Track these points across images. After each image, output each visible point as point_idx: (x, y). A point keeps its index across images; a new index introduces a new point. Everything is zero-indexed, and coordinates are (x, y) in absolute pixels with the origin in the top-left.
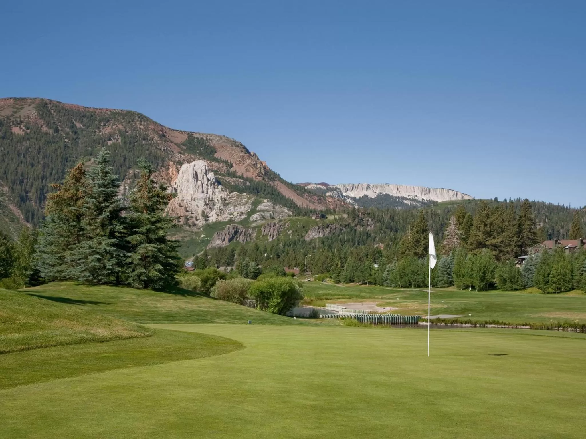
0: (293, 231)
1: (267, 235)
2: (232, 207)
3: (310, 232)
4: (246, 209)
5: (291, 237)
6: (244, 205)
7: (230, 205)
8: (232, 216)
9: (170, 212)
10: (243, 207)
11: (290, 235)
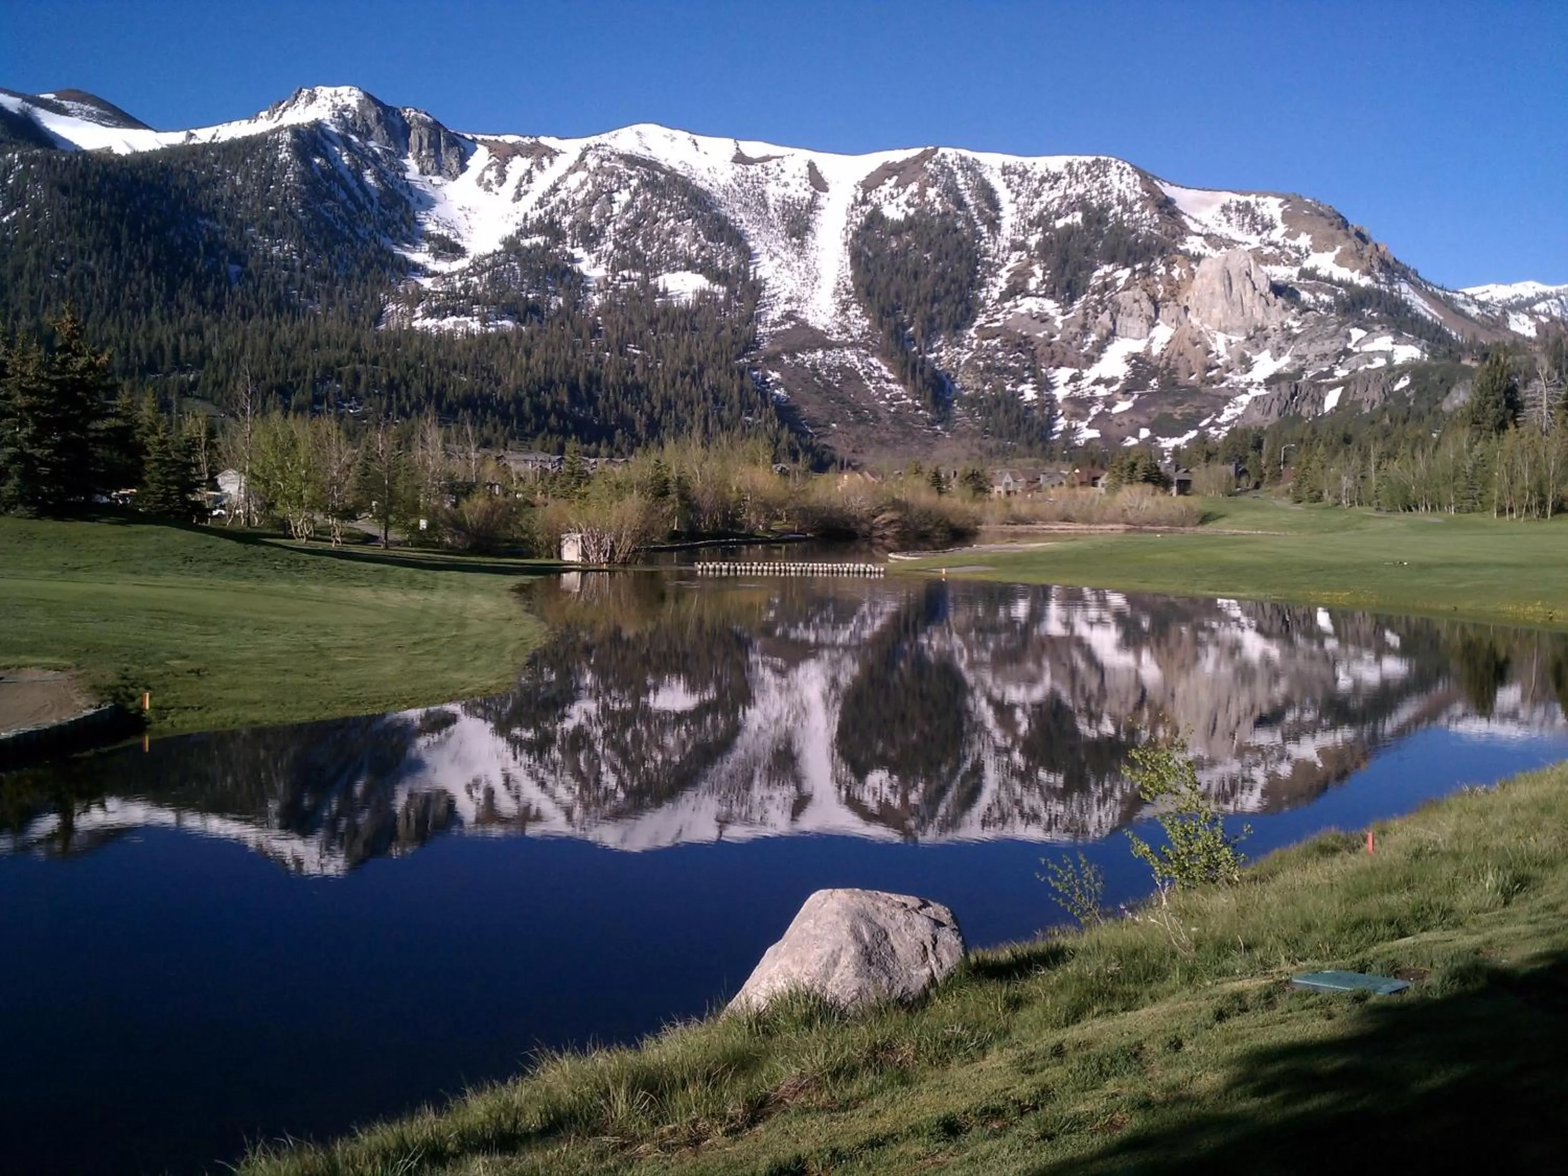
0: (1418, 392)
1: (1361, 401)
2: (1305, 344)
3: (1453, 392)
4: (1333, 347)
5: (1412, 403)
6: (1331, 337)
7: (1299, 340)
8: (1303, 362)
9: (1175, 357)
10: (1327, 342)
11: (1409, 399)
